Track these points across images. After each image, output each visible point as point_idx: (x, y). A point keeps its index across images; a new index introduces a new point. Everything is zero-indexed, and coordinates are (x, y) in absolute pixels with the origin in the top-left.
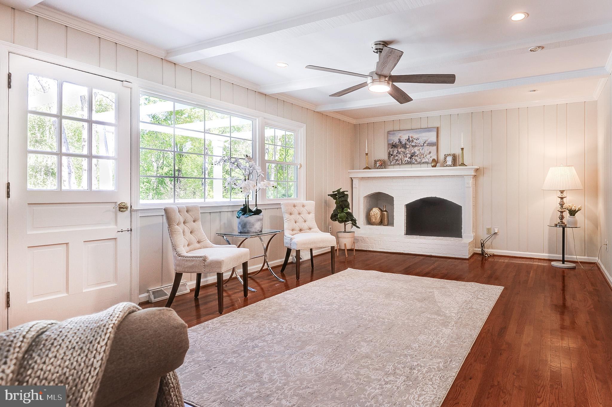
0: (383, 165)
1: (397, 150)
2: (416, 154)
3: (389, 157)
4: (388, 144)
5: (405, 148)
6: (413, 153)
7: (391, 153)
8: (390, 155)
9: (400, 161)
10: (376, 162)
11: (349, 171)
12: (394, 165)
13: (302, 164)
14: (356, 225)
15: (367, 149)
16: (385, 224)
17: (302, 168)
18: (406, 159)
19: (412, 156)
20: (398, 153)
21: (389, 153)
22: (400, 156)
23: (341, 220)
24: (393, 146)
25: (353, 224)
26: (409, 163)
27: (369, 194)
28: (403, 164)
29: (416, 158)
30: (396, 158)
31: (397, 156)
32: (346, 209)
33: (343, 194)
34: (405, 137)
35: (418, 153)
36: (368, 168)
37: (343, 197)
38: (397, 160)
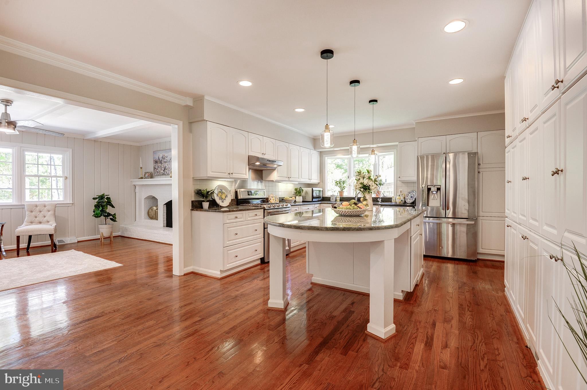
0: (151, 176)
1: (158, 165)
2: (166, 168)
3: (154, 170)
4: (154, 160)
5: (161, 163)
6: (165, 167)
7: (155, 167)
8: (155, 168)
9: (159, 173)
10: (146, 173)
11: (131, 180)
12: (157, 176)
13: (68, 176)
14: (114, 220)
15: (141, 164)
16: (157, 219)
17: (68, 180)
18: (162, 171)
19: (165, 169)
20: (158, 167)
21: (154, 167)
22: (159, 169)
23: (96, 216)
24: (156, 162)
25: (111, 219)
26: (163, 174)
27: (146, 197)
28: (160, 175)
29: (167, 171)
30: (157, 171)
31: (157, 169)
32: (101, 208)
33: (102, 197)
34: (161, 156)
35: (167, 167)
36: (142, 178)
37: (101, 199)
38: (158, 172)
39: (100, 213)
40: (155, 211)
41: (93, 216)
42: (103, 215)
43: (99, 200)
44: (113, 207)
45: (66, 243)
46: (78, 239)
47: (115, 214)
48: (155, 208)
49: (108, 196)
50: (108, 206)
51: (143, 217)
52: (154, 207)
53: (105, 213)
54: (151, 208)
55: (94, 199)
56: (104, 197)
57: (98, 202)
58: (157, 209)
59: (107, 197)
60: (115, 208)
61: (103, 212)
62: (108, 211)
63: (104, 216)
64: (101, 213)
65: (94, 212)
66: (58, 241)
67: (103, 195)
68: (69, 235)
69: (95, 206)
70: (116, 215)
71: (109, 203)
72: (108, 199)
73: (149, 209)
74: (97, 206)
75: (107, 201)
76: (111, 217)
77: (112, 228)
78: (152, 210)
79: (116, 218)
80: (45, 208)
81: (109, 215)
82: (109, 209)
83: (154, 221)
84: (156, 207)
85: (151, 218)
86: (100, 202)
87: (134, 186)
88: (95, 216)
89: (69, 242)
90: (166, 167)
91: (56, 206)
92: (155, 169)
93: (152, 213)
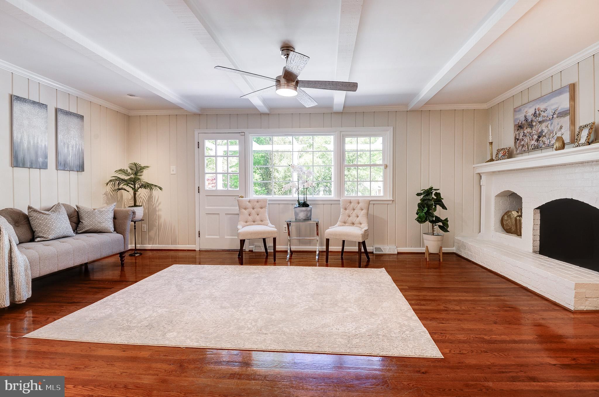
0: (509, 154)
1: (523, 132)
2: (544, 134)
3: (515, 143)
4: (515, 125)
5: (532, 126)
6: (540, 133)
7: (517, 137)
8: (516, 139)
9: (527, 147)
10: (498, 151)
11: (474, 166)
12: (521, 153)
13: (388, 164)
14: (444, 227)
15: (490, 137)
16: (519, 234)
17: (388, 169)
18: (533, 142)
19: (539, 137)
20: (525, 135)
21: (515, 137)
22: (526, 140)
23: (421, 220)
24: (520, 127)
25: (440, 226)
26: (537, 148)
27: (499, 193)
28: (528, 151)
29: (544, 139)
30: (523, 143)
31: (523, 140)
32: (426, 209)
33: (428, 192)
34: (531, 111)
35: (546, 131)
36: (492, 160)
37: (427, 195)
38: (523, 146)
39: (424, 217)
40: (516, 219)
41: (415, 219)
42: (429, 219)
43: (424, 196)
44: (444, 207)
45: (384, 252)
46: (398, 249)
47: (446, 220)
48: (515, 214)
49: (438, 191)
50: (438, 206)
51: (493, 228)
52: (513, 212)
53: (431, 216)
54: (507, 214)
55: (418, 195)
56: (432, 193)
57: (422, 200)
58: (521, 216)
59: (436, 193)
60: (446, 209)
61: (429, 215)
62: (436, 214)
63: (431, 222)
64: (426, 217)
65: (417, 214)
66: (375, 248)
67: (430, 189)
68: (388, 242)
69: (419, 205)
70: (448, 221)
71: (439, 201)
72: (438, 195)
73: (503, 216)
74: (421, 206)
75: (436, 198)
76: (441, 224)
77: (442, 240)
78: (509, 216)
79: (448, 226)
80: (359, 206)
81: (438, 220)
82: (439, 212)
83: (513, 238)
84: (518, 212)
85: (508, 230)
86: (425, 200)
87: (478, 175)
88: (418, 221)
89: (387, 252)
90: (542, 131)
91: (371, 203)
92: (518, 140)
93: (511, 223)
